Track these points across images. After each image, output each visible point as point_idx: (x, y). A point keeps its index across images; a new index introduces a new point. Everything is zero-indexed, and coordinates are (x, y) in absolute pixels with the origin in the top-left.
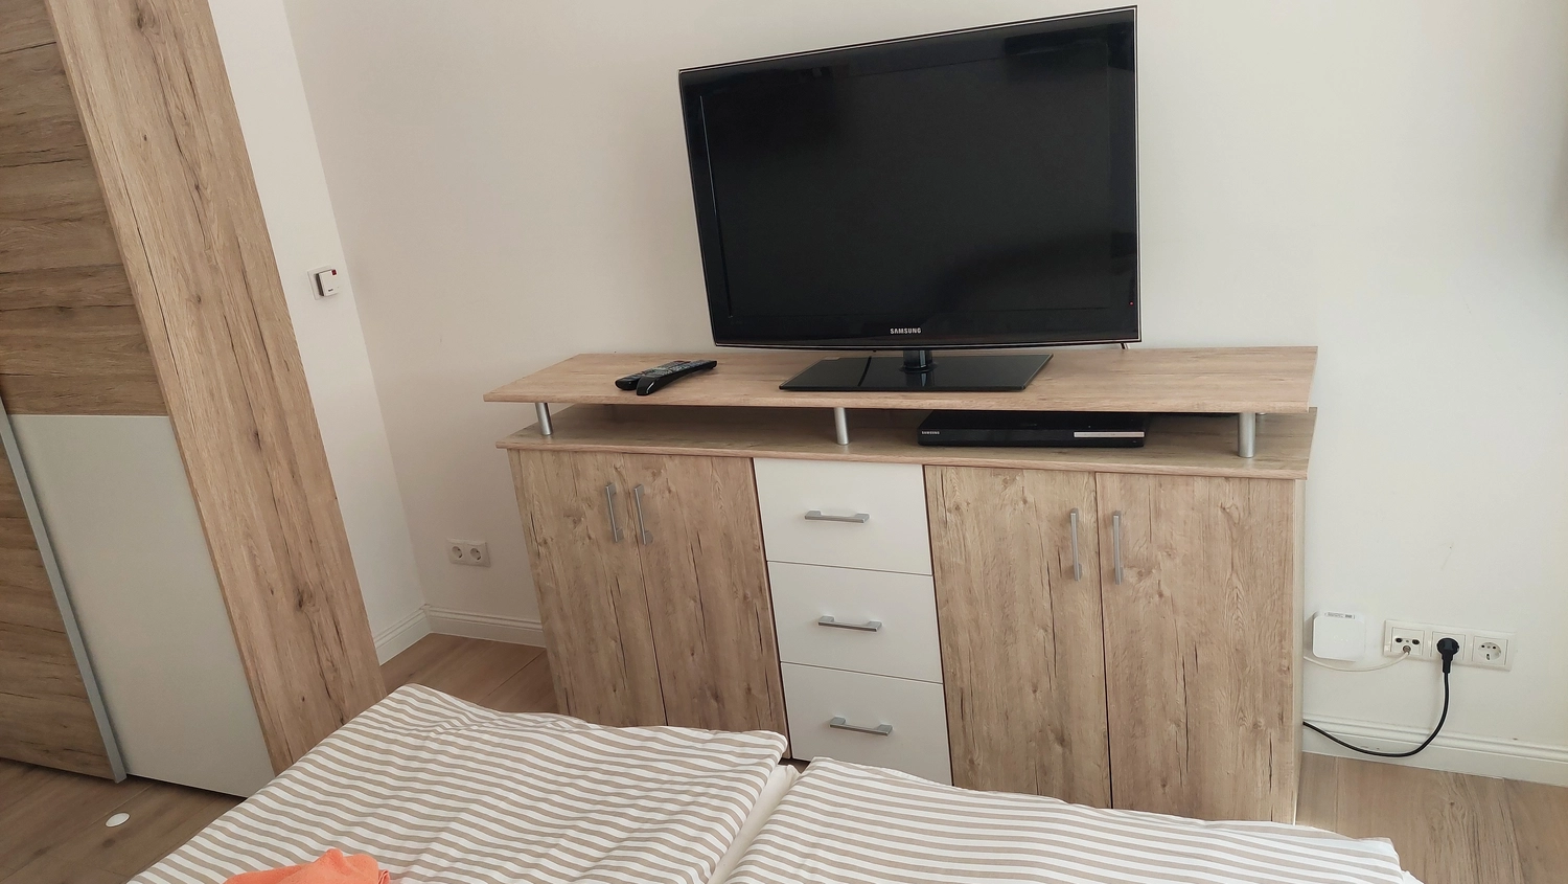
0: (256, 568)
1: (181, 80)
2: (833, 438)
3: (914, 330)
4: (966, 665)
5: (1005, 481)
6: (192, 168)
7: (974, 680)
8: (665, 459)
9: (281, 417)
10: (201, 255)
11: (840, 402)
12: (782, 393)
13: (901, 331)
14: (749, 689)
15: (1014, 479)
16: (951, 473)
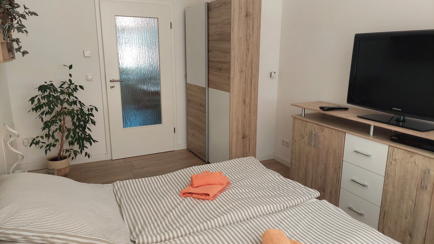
0: (237, 127)
1: (251, 28)
2: (368, 132)
3: (399, 110)
4: (388, 204)
5: (411, 156)
6: (248, 45)
7: (389, 209)
8: (325, 128)
9: (251, 98)
10: (245, 63)
11: (373, 124)
12: (358, 118)
13: (396, 109)
14: (331, 192)
15: (413, 156)
16: (396, 150)
